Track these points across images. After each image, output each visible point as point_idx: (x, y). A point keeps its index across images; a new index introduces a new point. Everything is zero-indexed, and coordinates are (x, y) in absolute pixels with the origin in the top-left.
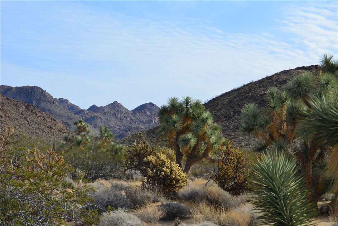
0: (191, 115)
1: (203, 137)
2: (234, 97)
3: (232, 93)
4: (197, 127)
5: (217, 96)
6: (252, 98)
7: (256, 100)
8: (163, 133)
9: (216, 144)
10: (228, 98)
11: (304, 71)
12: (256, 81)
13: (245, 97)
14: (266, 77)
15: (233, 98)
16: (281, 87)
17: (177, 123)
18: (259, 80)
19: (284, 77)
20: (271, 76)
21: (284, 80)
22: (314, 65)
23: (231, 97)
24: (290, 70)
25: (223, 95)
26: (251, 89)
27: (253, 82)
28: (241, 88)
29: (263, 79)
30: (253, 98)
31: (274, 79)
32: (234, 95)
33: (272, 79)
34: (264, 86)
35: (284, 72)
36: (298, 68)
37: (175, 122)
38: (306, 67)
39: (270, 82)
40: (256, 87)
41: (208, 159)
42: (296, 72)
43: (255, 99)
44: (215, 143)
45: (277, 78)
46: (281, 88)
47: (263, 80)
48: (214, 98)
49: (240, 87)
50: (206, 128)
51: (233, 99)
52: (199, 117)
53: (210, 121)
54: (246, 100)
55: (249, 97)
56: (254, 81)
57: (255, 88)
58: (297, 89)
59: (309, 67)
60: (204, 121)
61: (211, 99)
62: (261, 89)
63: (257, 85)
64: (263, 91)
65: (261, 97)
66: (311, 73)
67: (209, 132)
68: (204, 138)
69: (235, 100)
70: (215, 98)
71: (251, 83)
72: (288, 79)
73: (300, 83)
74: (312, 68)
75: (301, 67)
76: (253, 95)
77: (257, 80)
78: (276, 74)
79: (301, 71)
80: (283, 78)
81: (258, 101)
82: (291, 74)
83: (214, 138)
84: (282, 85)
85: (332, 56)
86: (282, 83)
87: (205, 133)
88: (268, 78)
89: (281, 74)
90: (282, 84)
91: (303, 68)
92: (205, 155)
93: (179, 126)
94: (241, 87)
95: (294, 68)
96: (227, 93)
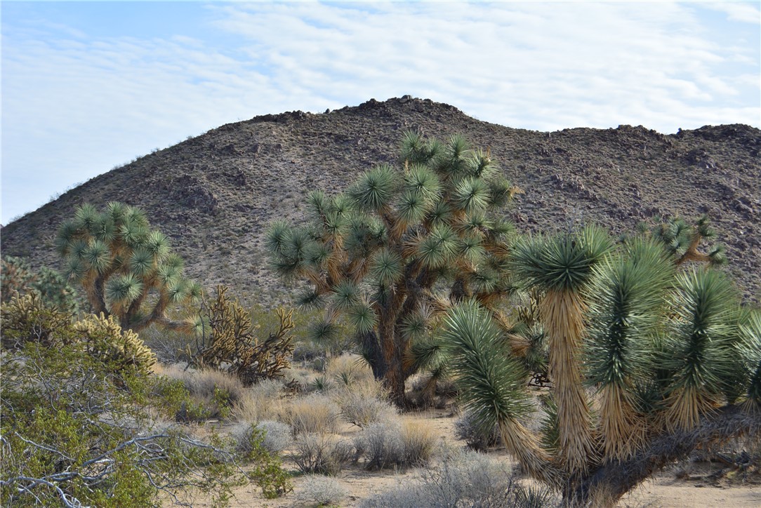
0: (127, 238)
1: (152, 281)
2: (118, 186)
3: (112, 177)
4: (140, 261)
5: (79, 185)
6: (158, 186)
7: (166, 191)
8: (73, 275)
9: (180, 294)
10: (103, 189)
11: (271, 124)
12: (165, 150)
13: (141, 186)
14: (187, 139)
15: (116, 188)
16: (221, 160)
17: (100, 254)
18: (173, 147)
19: (227, 139)
20: (199, 137)
21: (228, 145)
22: (292, 112)
23: (111, 186)
25: (91, 181)
26: (155, 168)
27: (158, 151)
28: (133, 165)
29: (181, 144)
30: (161, 187)
31: (206, 143)
32: (118, 182)
33: (199, 145)
34: (183, 159)
35: (228, 128)
36: (258, 119)
37: (96, 254)
38: (274, 116)
39: (196, 151)
40: (165, 161)
41: (162, 322)
42: (254, 126)
43: (165, 188)
44: (178, 291)
45: (212, 141)
46: (222, 164)
47: (181, 146)
48: (73, 188)
49: (130, 163)
50: (156, 264)
51: (115, 190)
52: (141, 242)
53: (165, 250)
54: (144, 192)
55: (151, 184)
56: (161, 149)
57: (165, 164)
58: (369, 194)
59: (282, 116)
60: (153, 250)
61: (66, 192)
62: (176, 167)
63: (167, 159)
64: (181, 172)
65: (177, 184)
66: (286, 128)
67: (164, 271)
68: (153, 283)
69: (121, 193)
70: (75, 189)
71: (154, 152)
72: (235, 144)
73: (374, 184)
74: (287, 119)
75: (263, 115)
76: (159, 181)
77: (168, 147)
78: (210, 133)
79: (264, 124)
80: (225, 141)
81: (172, 193)
82: (242, 132)
83: (175, 283)
84: (222, 157)
86: (223, 152)
87: (156, 273)
88: (191, 142)
89: (220, 133)
90: (224, 155)
91: (268, 118)
92: (156, 314)
93: (105, 261)
94: (133, 162)
95: (249, 119)
96: (100, 177)
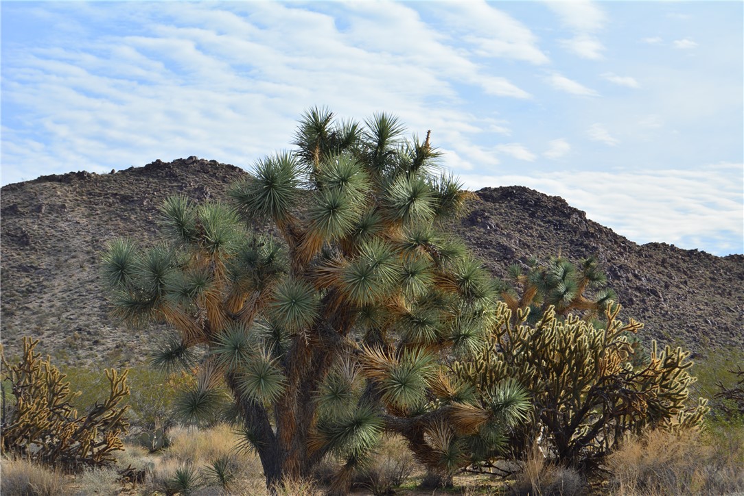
11: (56, 185)
16: (4, 221)
19: (11, 198)
21: (12, 205)
22: (77, 172)
24: (23, 183)
35: (11, 188)
36: (42, 179)
38: (58, 176)
42: (38, 186)
46: (5, 224)
59: (66, 176)
66: (71, 189)
72: (19, 204)
74: (72, 179)
75: (47, 175)
79: (48, 184)
80: (9, 201)
82: (26, 192)
84: (6, 217)
85: (329, 114)
86: (7, 212)
89: (4, 193)
90: (8, 214)
91: (52, 178)
95: (32, 179)
